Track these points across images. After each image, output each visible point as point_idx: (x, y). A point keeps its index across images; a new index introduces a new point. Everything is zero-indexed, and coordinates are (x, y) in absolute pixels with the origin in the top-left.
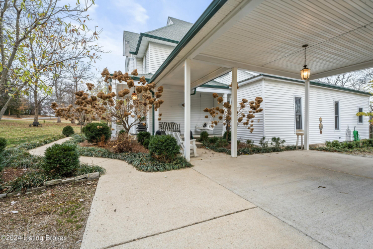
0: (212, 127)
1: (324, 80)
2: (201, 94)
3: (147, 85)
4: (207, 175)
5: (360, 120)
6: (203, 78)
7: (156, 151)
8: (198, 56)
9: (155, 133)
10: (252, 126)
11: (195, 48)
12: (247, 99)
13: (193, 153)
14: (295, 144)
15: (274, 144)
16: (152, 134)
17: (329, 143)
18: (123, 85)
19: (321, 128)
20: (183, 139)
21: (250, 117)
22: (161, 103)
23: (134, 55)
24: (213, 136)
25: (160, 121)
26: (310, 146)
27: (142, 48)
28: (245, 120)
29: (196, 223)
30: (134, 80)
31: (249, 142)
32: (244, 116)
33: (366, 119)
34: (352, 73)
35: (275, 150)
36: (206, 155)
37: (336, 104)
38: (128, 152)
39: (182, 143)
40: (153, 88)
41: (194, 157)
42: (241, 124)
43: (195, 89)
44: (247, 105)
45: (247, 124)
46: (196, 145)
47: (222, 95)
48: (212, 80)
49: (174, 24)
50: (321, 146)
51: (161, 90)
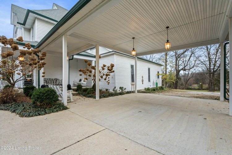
0: (85, 81)
1: (144, 57)
2: (77, 59)
3: (32, 50)
4: (78, 114)
5: (158, 77)
6: (78, 49)
7: (38, 101)
8: (72, 34)
9: (40, 87)
10: (109, 81)
11: (70, 28)
12: (106, 65)
13: (70, 99)
14: (130, 90)
15: (121, 90)
16: (37, 88)
17: (146, 89)
18: (8, 48)
19: (143, 81)
20: (62, 90)
21: (107, 75)
22: (44, 64)
23: (22, 26)
24: (85, 87)
25: (45, 78)
26: (137, 91)
27: (29, 21)
28: (104, 77)
29: (64, 148)
30: (19, 44)
31: (107, 90)
32: (104, 75)
33: (160, 76)
34: (156, 54)
35: (121, 94)
36: (80, 100)
37: (149, 69)
38: (12, 102)
39: (62, 93)
40: (38, 52)
41: (70, 102)
42: (103, 80)
43: (73, 56)
44: (106, 68)
45: (105, 79)
46: (72, 94)
47: (91, 61)
48: (84, 51)
49: (58, 9)
50: (143, 90)
51: (44, 55)
